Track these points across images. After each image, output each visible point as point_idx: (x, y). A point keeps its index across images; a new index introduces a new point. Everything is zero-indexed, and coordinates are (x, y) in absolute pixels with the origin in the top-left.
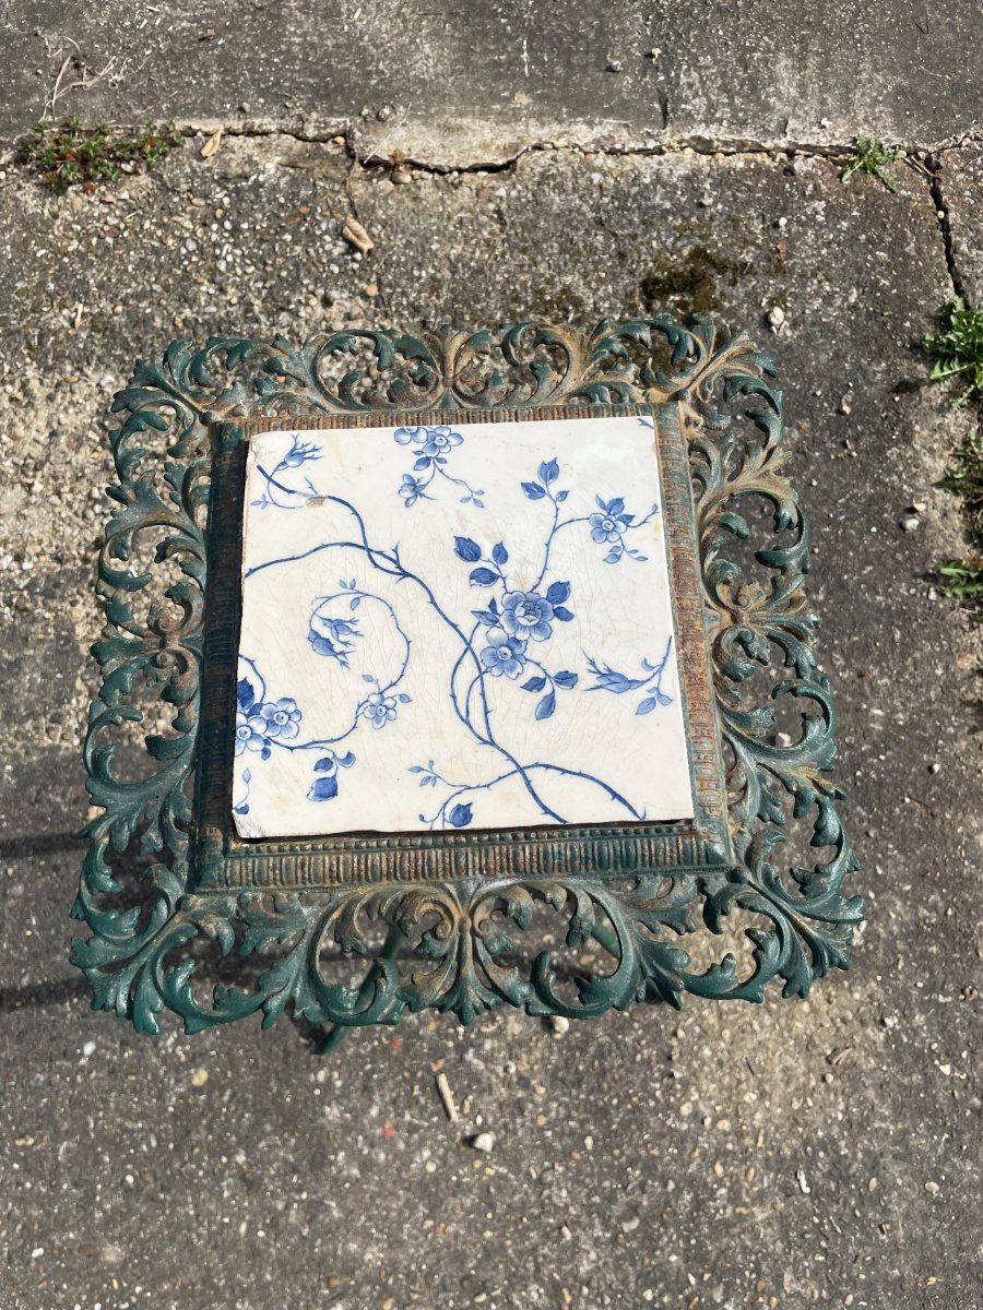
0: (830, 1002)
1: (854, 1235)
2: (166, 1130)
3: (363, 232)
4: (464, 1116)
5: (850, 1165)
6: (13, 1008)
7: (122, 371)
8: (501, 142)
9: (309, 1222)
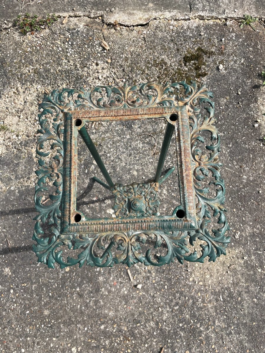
0: (229, 253)
1: (234, 311)
2: (59, 282)
3: (107, 44)
4: (135, 280)
5: (233, 294)
6: (20, 252)
7: (43, 85)
8: (145, 17)
9: (95, 305)
